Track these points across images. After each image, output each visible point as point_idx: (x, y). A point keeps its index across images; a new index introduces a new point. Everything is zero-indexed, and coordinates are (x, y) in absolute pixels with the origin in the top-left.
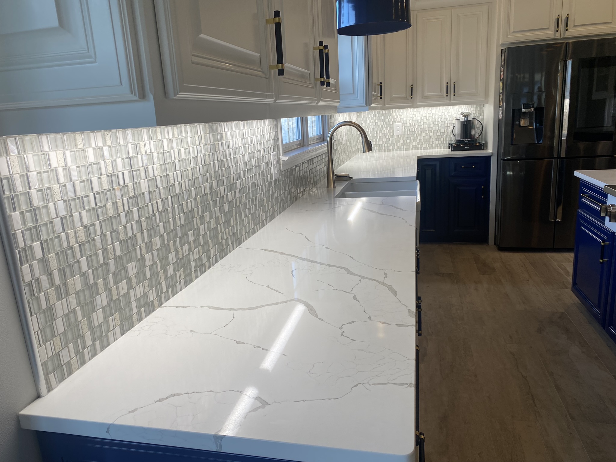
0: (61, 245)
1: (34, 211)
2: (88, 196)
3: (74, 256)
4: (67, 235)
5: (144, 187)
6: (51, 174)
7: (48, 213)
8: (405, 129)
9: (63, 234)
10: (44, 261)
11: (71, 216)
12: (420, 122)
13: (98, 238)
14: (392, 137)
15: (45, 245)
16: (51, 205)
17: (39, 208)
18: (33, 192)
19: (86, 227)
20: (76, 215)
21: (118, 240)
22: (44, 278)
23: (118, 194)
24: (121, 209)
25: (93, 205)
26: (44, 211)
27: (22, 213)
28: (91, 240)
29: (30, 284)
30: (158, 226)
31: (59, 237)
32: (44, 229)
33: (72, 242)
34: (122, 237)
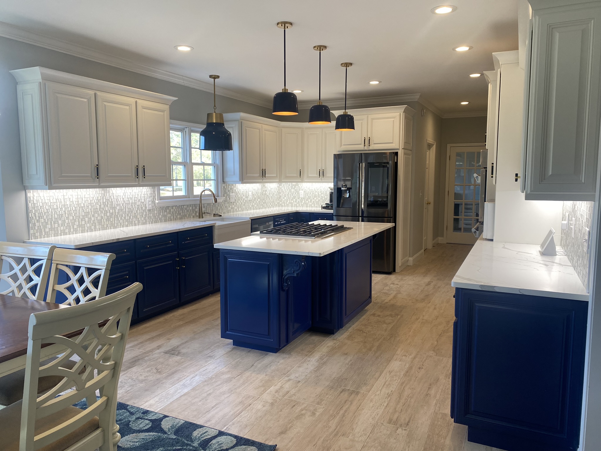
0: (39, 211)
1: (34, 204)
2: (48, 203)
3: (42, 215)
4: (41, 210)
5: (68, 203)
6: (39, 197)
7: (37, 205)
8: (305, 195)
9: (40, 210)
10: (35, 214)
11: (43, 206)
12: (313, 191)
13: (50, 213)
14: (299, 198)
15: (35, 211)
16: (38, 203)
17: (35, 203)
18: (35, 200)
19: (47, 209)
20: (45, 206)
21: (56, 214)
22: (34, 217)
23: (58, 204)
24: (59, 207)
25: (50, 205)
26: (36, 204)
27: (31, 204)
28: (48, 212)
29: (31, 217)
30: (72, 214)
31: (39, 210)
32: (36, 208)
33: (43, 212)
34: (58, 214)
